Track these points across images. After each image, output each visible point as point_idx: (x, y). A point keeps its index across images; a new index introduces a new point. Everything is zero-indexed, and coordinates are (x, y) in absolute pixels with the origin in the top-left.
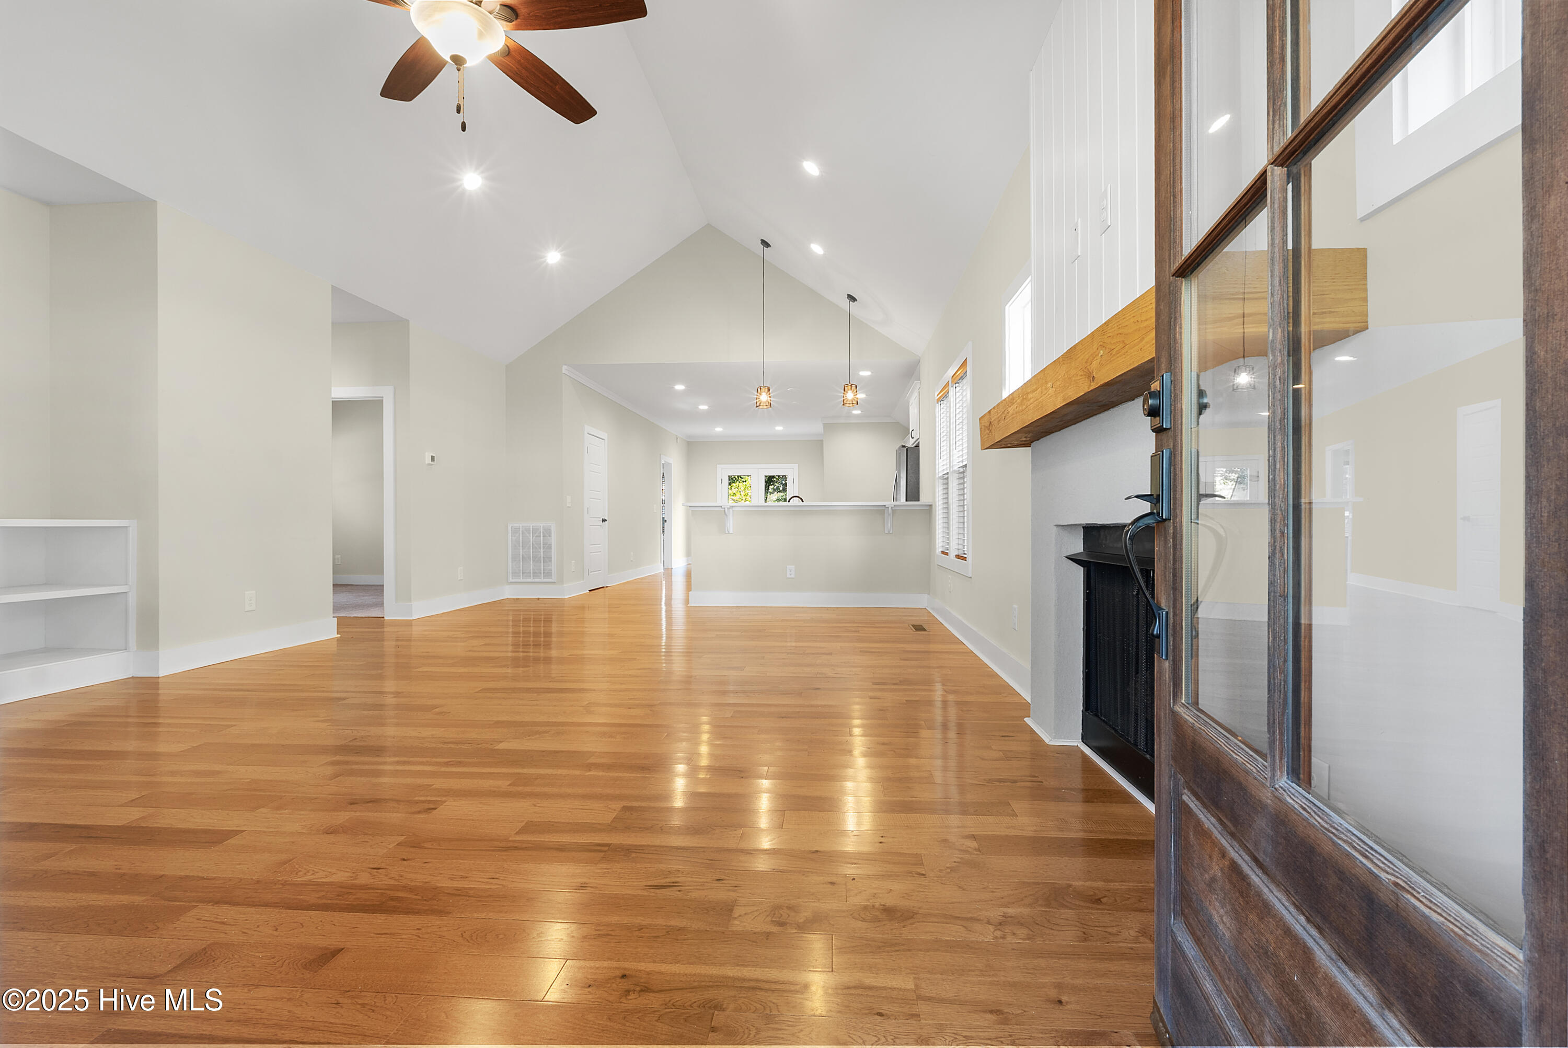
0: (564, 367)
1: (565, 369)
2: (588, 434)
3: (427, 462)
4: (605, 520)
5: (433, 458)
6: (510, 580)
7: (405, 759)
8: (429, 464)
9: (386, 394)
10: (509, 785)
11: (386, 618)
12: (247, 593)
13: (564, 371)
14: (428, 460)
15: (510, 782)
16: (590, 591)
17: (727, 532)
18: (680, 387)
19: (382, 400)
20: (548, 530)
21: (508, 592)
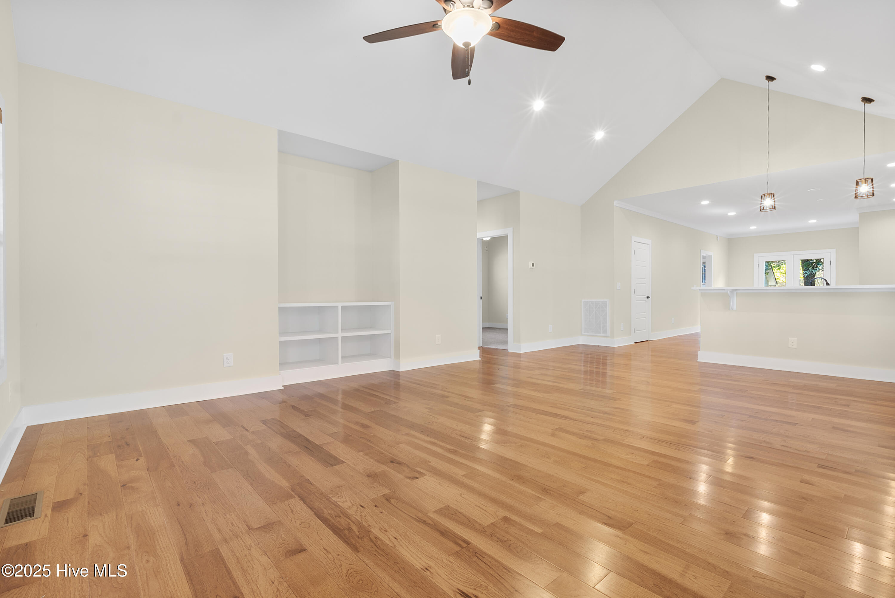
0: (615, 202)
1: (616, 203)
2: (635, 242)
3: (530, 267)
4: (649, 297)
5: (533, 265)
6: (583, 333)
7: (436, 441)
8: (531, 268)
9: (509, 232)
10: (463, 475)
11: (509, 351)
12: (437, 335)
13: (615, 204)
14: (531, 266)
15: (465, 473)
16: (635, 343)
17: (731, 309)
18: (705, 202)
19: (508, 236)
20: (605, 304)
21: (581, 340)
